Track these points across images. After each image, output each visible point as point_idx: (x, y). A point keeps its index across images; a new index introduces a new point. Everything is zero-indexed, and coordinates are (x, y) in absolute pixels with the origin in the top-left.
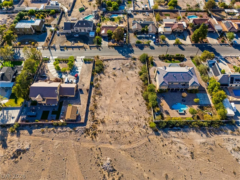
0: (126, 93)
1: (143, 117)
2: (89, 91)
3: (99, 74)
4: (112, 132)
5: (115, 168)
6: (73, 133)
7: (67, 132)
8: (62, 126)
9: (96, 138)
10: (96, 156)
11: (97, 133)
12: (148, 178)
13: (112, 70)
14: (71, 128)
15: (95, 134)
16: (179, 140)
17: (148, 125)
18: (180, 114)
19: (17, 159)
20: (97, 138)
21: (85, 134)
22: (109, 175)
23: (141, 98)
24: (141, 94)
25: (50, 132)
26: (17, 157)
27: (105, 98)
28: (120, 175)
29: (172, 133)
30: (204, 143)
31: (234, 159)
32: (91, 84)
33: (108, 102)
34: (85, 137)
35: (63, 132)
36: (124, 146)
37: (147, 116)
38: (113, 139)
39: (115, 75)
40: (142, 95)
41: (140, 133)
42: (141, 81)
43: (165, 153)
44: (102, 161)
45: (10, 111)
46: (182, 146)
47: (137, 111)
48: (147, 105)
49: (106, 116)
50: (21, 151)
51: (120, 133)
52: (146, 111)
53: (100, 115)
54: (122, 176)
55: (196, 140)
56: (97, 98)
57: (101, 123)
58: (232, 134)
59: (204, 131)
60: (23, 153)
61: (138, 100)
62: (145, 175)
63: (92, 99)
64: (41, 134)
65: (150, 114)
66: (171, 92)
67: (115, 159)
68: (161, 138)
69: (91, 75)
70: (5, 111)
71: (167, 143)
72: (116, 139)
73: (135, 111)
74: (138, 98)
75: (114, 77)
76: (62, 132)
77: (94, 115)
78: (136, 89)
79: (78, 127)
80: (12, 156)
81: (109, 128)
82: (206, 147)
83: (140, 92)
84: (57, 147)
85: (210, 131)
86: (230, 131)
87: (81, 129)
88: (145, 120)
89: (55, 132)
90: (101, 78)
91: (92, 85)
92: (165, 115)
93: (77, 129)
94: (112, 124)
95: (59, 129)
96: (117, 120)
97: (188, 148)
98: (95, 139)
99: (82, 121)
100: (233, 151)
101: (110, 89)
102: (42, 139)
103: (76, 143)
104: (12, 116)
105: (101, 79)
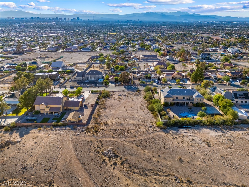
0: (132, 107)
1: (149, 121)
3: (105, 98)
4: (115, 130)
5: (117, 154)
6: (72, 130)
7: (66, 130)
8: (62, 126)
9: (97, 134)
10: (96, 146)
11: (99, 131)
12: (158, 161)
13: (117, 96)
14: (70, 128)
15: (96, 132)
16: (191, 134)
20: (99, 134)
22: (109, 160)
23: (146, 110)
25: (47, 130)
26: (4, 148)
27: (109, 110)
28: (123, 160)
29: (181, 130)
30: (220, 136)
32: (96, 103)
33: (113, 112)
34: (85, 133)
36: (129, 139)
38: (116, 135)
41: (146, 130)
42: (146, 101)
43: (176, 143)
44: (102, 150)
45: (9, 119)
48: (153, 113)
49: (109, 120)
51: (124, 131)
52: (153, 117)
53: (104, 120)
54: (126, 160)
55: (209, 134)
56: (101, 110)
57: (104, 125)
59: (218, 129)
60: (12, 145)
62: (154, 159)
63: (96, 111)
65: (157, 118)
67: (118, 148)
68: (170, 134)
69: (96, 98)
70: (4, 119)
71: (177, 137)
72: (119, 134)
73: (140, 117)
74: (143, 110)
75: (120, 100)
76: (60, 130)
77: (97, 120)
78: (141, 105)
82: (223, 139)
83: (145, 107)
85: (224, 129)
87: (82, 128)
88: (152, 122)
89: (53, 130)
93: (77, 128)
94: (116, 125)
95: (58, 128)
96: (122, 123)
97: (202, 140)
99: (84, 122)
105: (106, 101)
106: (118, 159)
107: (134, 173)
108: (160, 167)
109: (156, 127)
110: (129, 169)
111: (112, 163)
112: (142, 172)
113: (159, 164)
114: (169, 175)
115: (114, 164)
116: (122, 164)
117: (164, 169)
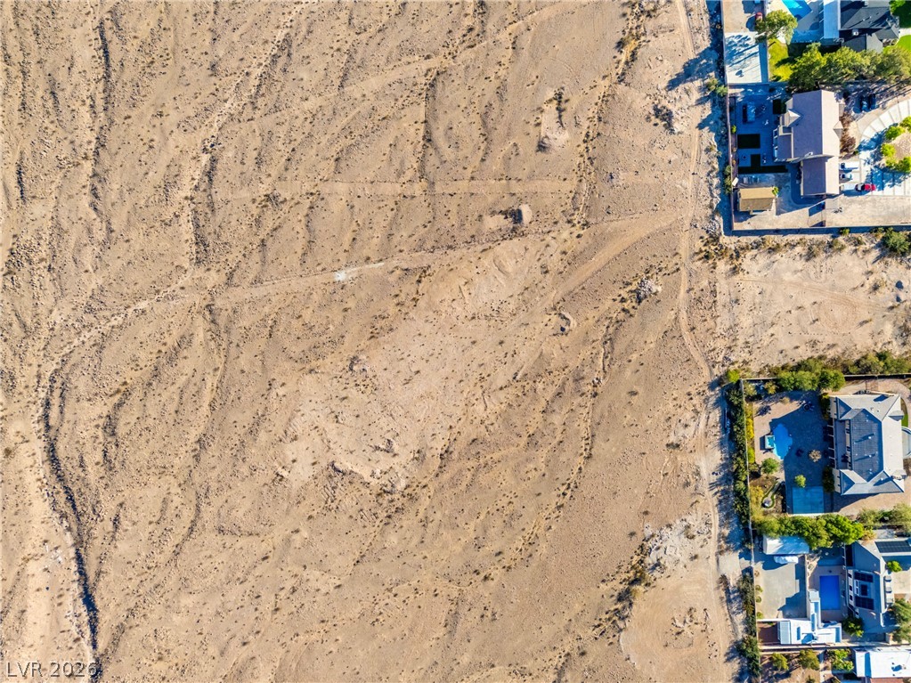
0: (817, 320)
1: (752, 357)
2: (820, 228)
3: (878, 246)
4: (714, 292)
5: (644, 301)
6: (709, 212)
7: (711, 198)
8: (724, 186)
9: (700, 259)
10: (663, 265)
11: (710, 261)
12: (630, 361)
13: (895, 278)
14: (719, 205)
15: (707, 257)
16: (702, 426)
17: (732, 368)
18: (763, 440)
19: (653, 118)
20: (699, 263)
21: (706, 236)
22: (631, 291)
23: (804, 354)
24: (816, 356)
25: (709, 164)
26: (657, 117)
27: (800, 268)
28: (632, 311)
29: (716, 415)
30: (698, 474)
31: (671, 522)
32: (843, 229)
33: (788, 277)
34: (701, 238)
35: (710, 190)
36: (685, 318)
37: (754, 367)
38: (699, 294)
39: (876, 288)
40: (811, 358)
41: (714, 350)
42: (856, 357)
43: (675, 395)
44: (655, 276)
45: (757, 60)
46: (690, 431)
47: (765, 344)
48: (783, 368)
49: (750, 275)
50: (670, 120)
51: (711, 308)
52: (767, 366)
53: (753, 264)
54: (631, 315)
55: (703, 459)
56: (798, 249)
57: (733, 266)
58: (721, 536)
59: (723, 481)
60: (665, 125)
61: (797, 347)
62: (634, 357)
63: (797, 237)
64: (704, 148)
65: (759, 373)
66: (825, 428)
67: (659, 301)
68: (704, 391)
69: (875, 224)
70: (756, 49)
71: (694, 401)
72: (699, 300)
73: (766, 340)
74: (803, 347)
75: (867, 286)
76: (710, 188)
77: (752, 248)
78: (831, 343)
79: (721, 220)
80: (659, 107)
81: (722, 286)
82: (690, 476)
83: (821, 353)
84: (678, 186)
85: (724, 492)
86: (726, 532)
87: (718, 227)
88: (745, 362)
89: (708, 175)
90: (865, 252)
91: (839, 231)
92: (757, 406)
93: (717, 218)
94: (732, 290)
95: (716, 181)
96: (741, 302)
97: (687, 441)
98: (697, 257)
99: (737, 226)
100: (685, 523)
101: (826, 279)
102: (694, 153)
103: (687, 223)
104: (743, 70)
105: (859, 253)
106: (634, 304)
107: (608, 327)
108: (619, 363)
109: (726, 368)
110: (614, 321)
111: (625, 296)
112: (609, 337)
113: (626, 362)
114: (605, 372)
115: (623, 298)
116: (624, 310)
117: (615, 367)
